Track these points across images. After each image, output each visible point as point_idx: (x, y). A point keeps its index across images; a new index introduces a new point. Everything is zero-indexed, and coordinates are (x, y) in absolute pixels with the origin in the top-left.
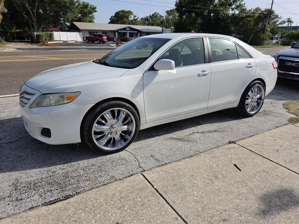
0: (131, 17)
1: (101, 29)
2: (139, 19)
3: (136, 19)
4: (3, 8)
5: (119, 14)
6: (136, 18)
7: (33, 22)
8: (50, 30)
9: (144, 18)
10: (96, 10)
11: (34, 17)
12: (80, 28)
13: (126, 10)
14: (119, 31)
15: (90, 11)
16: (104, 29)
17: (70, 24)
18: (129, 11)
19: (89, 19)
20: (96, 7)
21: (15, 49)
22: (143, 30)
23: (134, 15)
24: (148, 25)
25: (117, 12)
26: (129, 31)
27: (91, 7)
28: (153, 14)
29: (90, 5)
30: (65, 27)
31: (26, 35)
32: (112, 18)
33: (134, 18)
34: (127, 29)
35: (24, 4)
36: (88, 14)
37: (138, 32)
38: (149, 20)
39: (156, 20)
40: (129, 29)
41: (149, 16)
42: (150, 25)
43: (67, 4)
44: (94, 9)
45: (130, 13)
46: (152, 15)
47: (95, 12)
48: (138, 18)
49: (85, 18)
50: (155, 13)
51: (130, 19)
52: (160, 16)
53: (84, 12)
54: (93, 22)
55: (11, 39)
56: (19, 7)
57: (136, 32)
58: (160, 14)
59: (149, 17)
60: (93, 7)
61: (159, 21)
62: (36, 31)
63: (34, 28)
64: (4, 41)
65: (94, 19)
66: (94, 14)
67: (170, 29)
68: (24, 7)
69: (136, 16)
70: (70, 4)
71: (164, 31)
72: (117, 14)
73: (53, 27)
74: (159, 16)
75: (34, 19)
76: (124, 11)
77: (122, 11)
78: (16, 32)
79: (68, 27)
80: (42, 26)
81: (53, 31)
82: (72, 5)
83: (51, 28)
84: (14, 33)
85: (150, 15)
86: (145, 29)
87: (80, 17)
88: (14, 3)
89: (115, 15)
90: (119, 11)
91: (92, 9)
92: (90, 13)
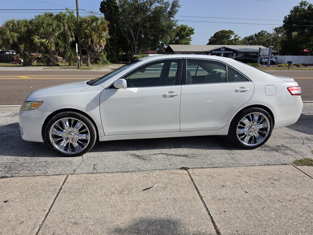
0: (231, 37)
1: (194, 51)
2: (240, 39)
3: (237, 39)
4: (107, 35)
5: (218, 34)
6: (237, 37)
7: (134, 46)
8: (148, 52)
9: (248, 37)
10: (194, 32)
11: (136, 42)
12: (174, 51)
13: (227, 30)
14: (213, 52)
15: (187, 33)
16: (197, 51)
17: (167, 47)
18: (230, 31)
19: (186, 42)
20: (194, 29)
21: (110, 69)
22: (240, 49)
23: (235, 35)
24: (251, 44)
25: (217, 33)
26: (224, 52)
27: (188, 30)
28: (260, 32)
29: (188, 28)
30: (162, 49)
31: (130, 57)
32: (211, 39)
33: (235, 38)
34: (222, 50)
35: (129, 31)
36: (186, 36)
37: (233, 53)
38: (254, 39)
39: (262, 39)
40: (224, 50)
41: (254, 34)
42: (254, 44)
43: (165, 28)
44: (191, 31)
45: (231, 32)
46: (258, 34)
47: (193, 34)
48: (239, 37)
49: (182, 40)
50: (262, 31)
51: (230, 39)
52: (268, 34)
53: (182, 35)
54: (189, 44)
55: (118, 61)
56: (125, 33)
57: (232, 52)
58: (268, 32)
59: (254, 36)
60: (191, 29)
61: (266, 40)
62: (136, 53)
63: (134, 51)
64: (109, 62)
65: (191, 40)
66: (191, 35)
67: (269, 48)
68: (129, 33)
69: (237, 36)
70: (167, 28)
71: (262, 50)
72: (216, 35)
73: (151, 50)
74: (266, 34)
75: (136, 43)
76: (224, 31)
77: (222, 32)
78: (123, 55)
79: (165, 49)
80: (142, 49)
81: (149, 54)
82: (169, 29)
83: (149, 51)
84: (121, 55)
85: (256, 34)
86: (244, 49)
87: (178, 39)
88: (122, 30)
89: (214, 36)
90: (219, 32)
91: (189, 32)
92: (188, 35)
